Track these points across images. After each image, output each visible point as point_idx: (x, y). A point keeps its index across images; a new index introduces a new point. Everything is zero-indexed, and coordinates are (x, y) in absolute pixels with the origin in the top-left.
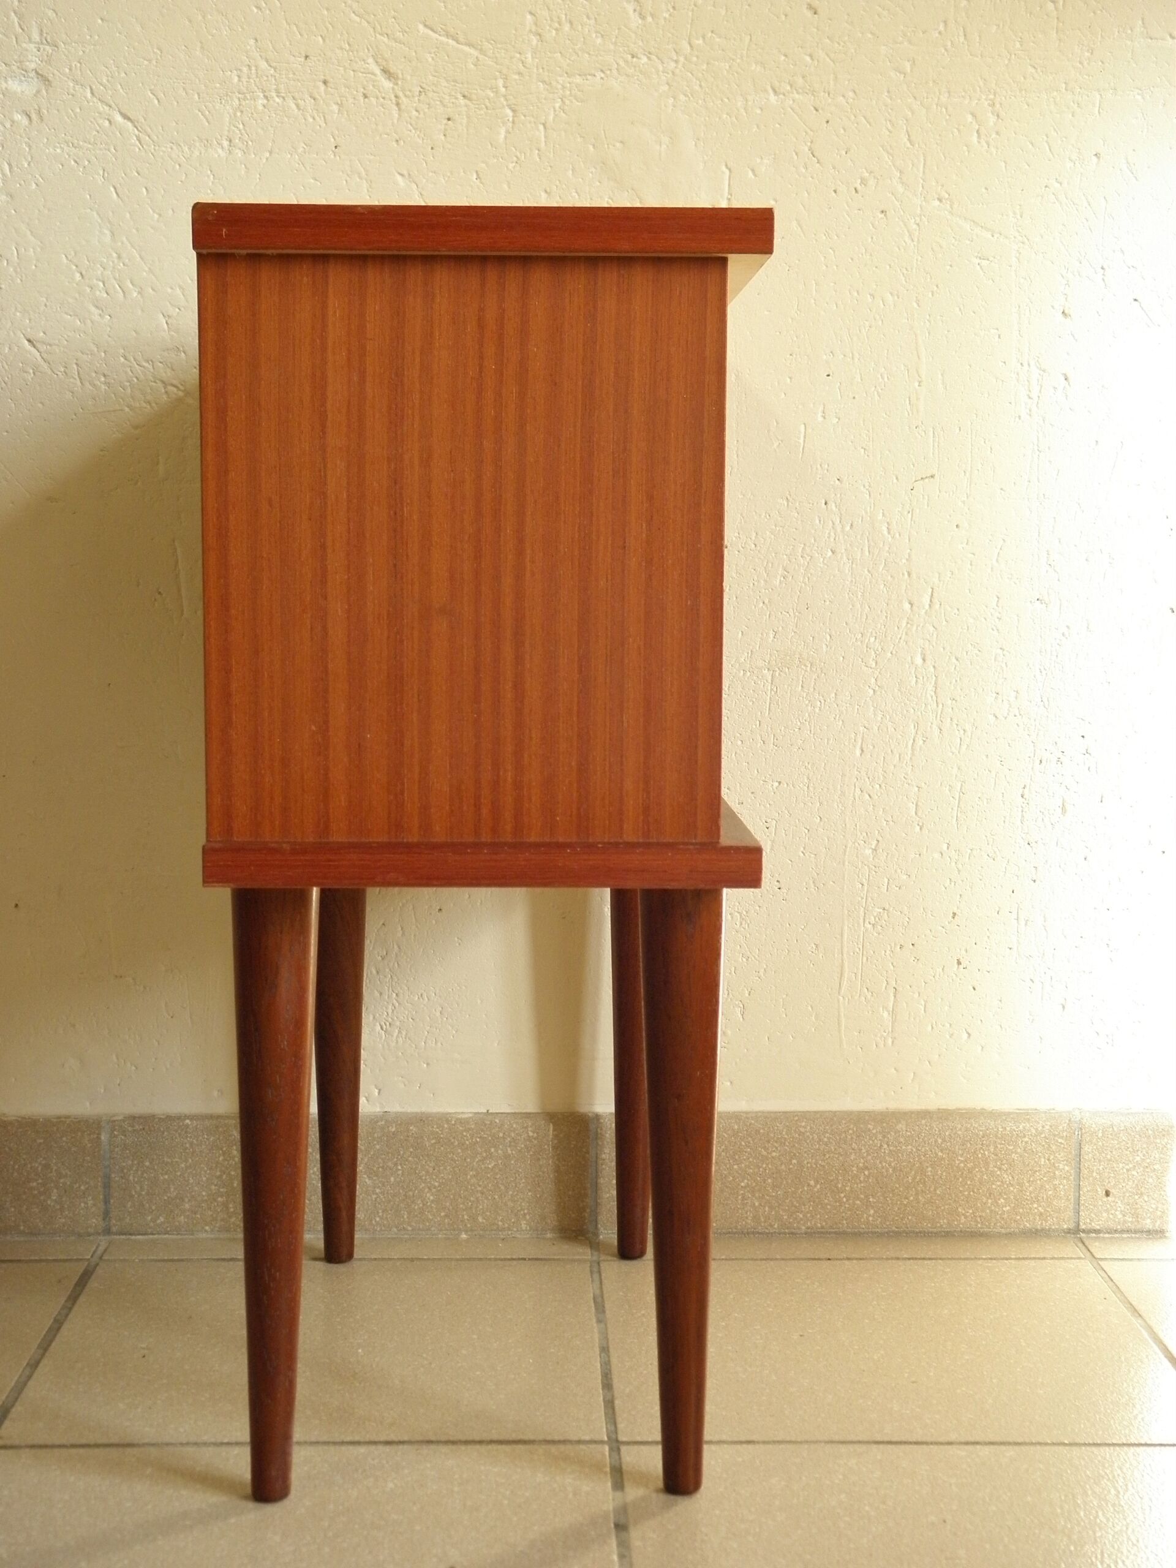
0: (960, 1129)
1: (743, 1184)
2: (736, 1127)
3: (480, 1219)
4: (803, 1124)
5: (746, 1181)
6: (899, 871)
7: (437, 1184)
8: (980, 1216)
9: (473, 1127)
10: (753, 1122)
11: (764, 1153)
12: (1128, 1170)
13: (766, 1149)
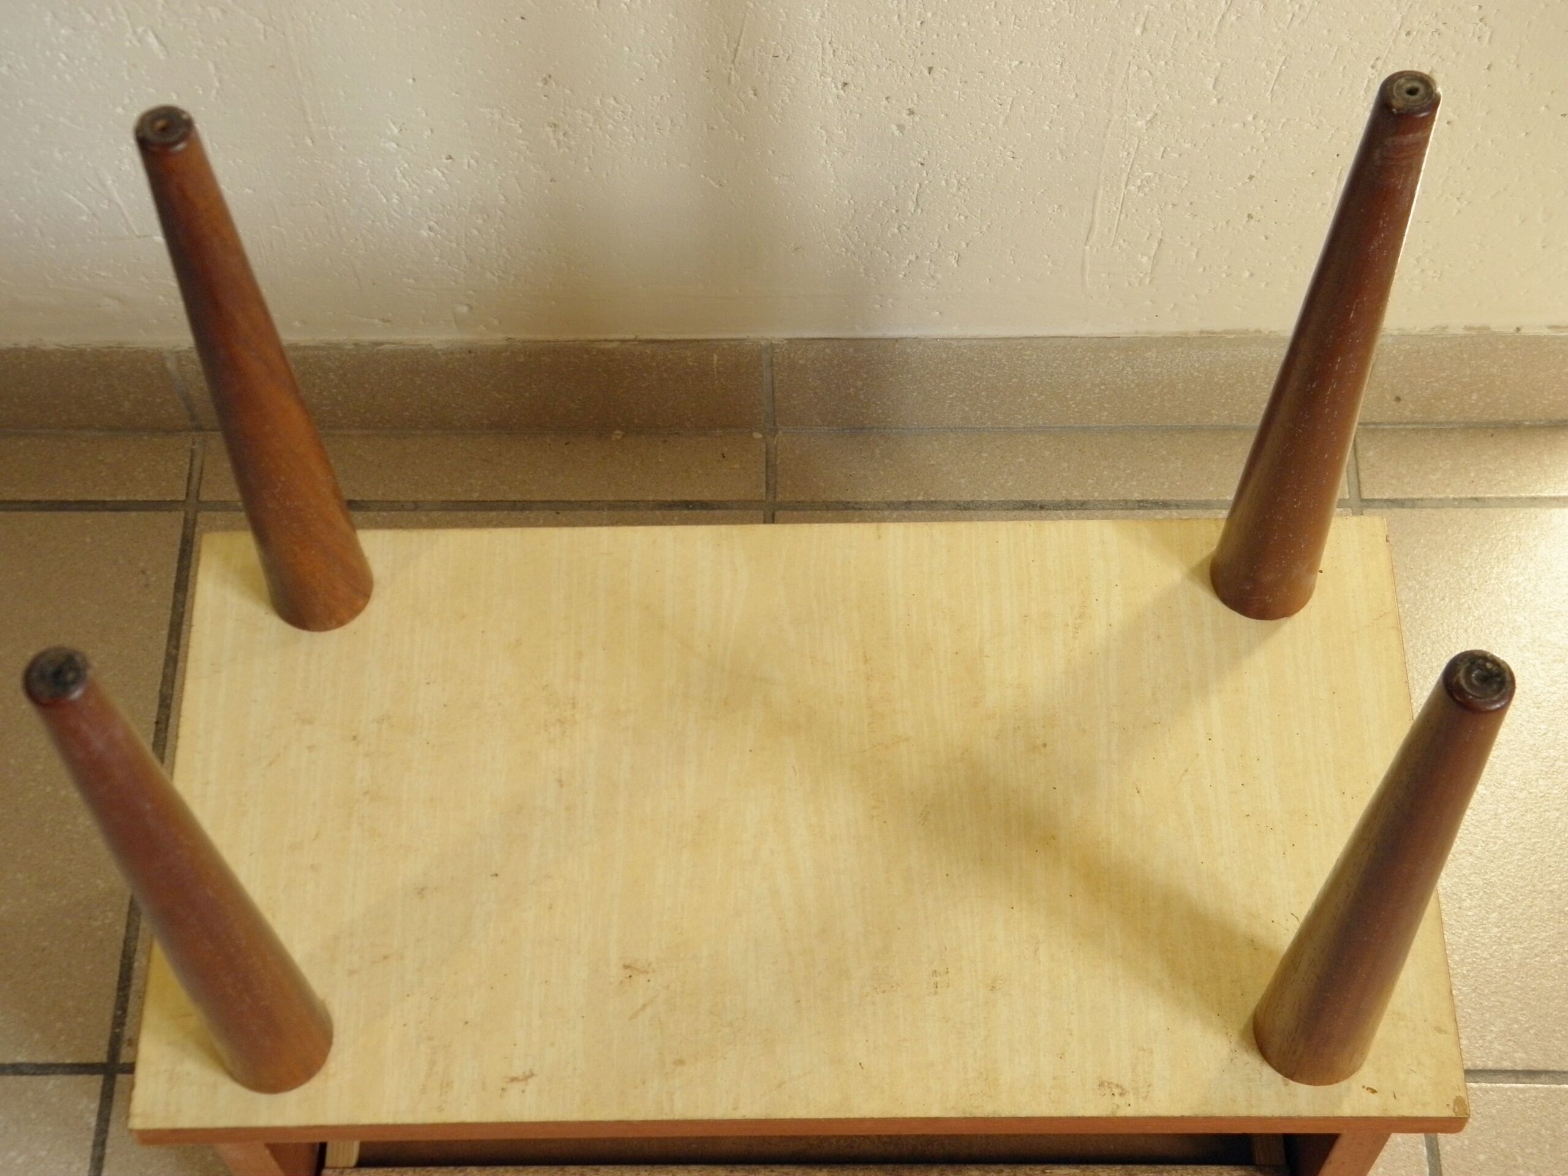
0: (1225, 356)
1: (950, 396)
2: (944, 355)
3: (636, 421)
4: (1028, 353)
5: (954, 394)
6: (1182, 141)
7: (581, 398)
8: (1237, 416)
9: (619, 357)
10: (966, 351)
11: (977, 374)
12: (1428, 383)
13: (979, 371)
